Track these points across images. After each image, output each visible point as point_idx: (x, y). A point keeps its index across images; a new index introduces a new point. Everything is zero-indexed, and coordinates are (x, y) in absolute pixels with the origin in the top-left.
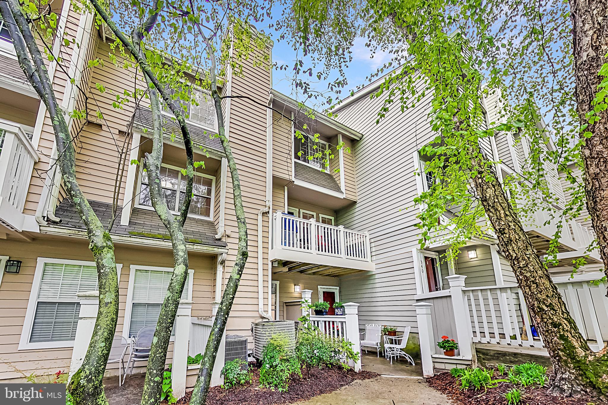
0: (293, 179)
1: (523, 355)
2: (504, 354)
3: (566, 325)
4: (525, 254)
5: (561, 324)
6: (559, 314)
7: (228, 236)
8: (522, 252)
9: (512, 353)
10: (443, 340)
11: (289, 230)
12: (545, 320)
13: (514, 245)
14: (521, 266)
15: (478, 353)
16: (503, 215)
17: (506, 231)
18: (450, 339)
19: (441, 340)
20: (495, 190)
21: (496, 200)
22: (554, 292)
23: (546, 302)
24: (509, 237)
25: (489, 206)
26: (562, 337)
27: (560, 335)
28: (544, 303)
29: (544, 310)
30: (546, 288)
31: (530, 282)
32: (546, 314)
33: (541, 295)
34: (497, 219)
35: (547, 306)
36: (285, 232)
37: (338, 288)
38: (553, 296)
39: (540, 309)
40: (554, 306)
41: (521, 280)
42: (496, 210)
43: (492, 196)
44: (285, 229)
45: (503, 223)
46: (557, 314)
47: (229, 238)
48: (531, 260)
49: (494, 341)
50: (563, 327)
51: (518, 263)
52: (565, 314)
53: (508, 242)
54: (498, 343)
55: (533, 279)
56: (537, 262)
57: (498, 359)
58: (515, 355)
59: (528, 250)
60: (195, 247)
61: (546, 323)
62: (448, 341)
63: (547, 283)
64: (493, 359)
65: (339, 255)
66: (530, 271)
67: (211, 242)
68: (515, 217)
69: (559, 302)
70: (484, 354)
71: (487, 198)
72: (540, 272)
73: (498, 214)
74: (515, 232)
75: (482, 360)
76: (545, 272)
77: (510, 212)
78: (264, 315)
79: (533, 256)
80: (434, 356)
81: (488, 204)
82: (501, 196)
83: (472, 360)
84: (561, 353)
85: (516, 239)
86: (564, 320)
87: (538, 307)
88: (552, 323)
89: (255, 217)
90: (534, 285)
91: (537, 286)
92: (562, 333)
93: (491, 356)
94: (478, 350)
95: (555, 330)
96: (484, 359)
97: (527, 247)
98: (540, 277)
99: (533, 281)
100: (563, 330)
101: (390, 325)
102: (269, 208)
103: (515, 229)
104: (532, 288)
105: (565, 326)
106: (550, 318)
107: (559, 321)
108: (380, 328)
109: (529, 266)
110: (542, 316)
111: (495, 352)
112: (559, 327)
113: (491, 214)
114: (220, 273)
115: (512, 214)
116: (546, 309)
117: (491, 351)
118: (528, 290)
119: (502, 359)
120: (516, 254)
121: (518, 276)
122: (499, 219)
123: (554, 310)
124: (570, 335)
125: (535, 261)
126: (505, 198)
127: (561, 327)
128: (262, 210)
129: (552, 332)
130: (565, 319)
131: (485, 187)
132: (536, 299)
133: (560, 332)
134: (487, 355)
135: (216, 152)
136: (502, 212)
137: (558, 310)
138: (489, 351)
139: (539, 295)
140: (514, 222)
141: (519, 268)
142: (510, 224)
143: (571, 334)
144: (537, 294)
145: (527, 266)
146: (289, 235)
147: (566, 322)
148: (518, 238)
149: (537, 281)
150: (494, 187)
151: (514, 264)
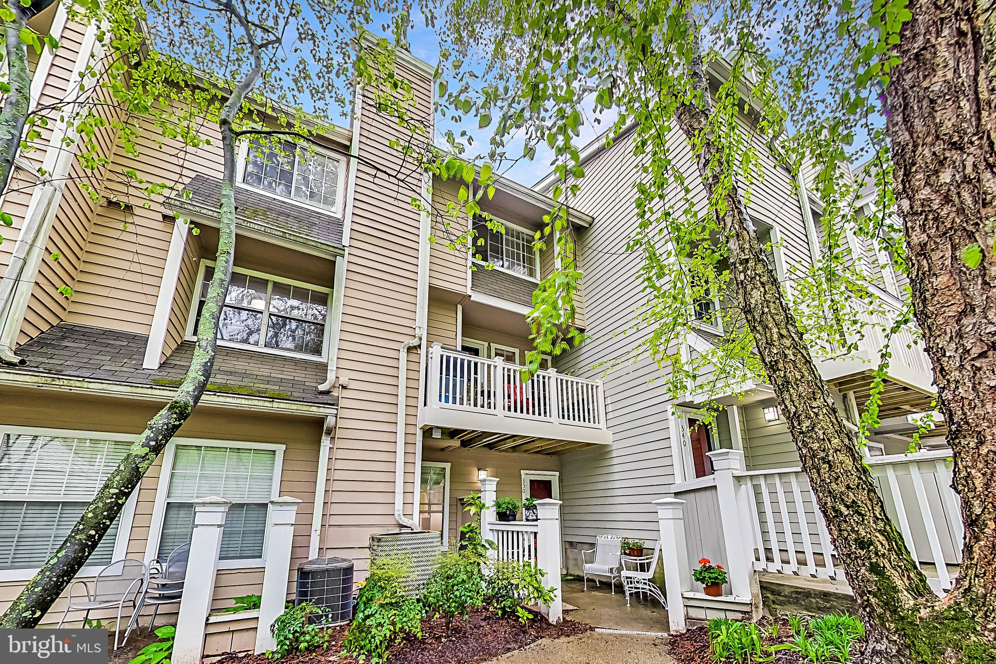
0: (469, 292)
1: (840, 598)
2: (807, 594)
3: (882, 544)
4: (811, 407)
5: (871, 543)
6: (869, 522)
7: (344, 387)
8: (805, 403)
9: (820, 592)
10: (701, 565)
11: (455, 376)
12: (845, 534)
13: (792, 391)
14: (804, 429)
15: (764, 592)
16: (775, 337)
17: (780, 365)
18: (713, 565)
19: (699, 567)
20: (765, 291)
21: (766, 310)
22: (862, 479)
23: (846, 499)
24: (785, 376)
25: (755, 320)
26: (875, 569)
27: (871, 563)
28: (843, 500)
29: (841, 514)
30: (846, 472)
31: (819, 459)
32: (846, 522)
33: (838, 484)
34: (767, 343)
35: (847, 507)
36: (447, 380)
37: (557, 474)
38: (858, 487)
39: (836, 511)
40: (859, 506)
41: (806, 456)
42: (766, 327)
43: (760, 301)
44: (448, 374)
45: (775, 351)
46: (866, 522)
47: (344, 391)
48: (821, 417)
49: (788, 570)
50: (876, 548)
51: (799, 424)
52: (880, 522)
53: (783, 385)
54: (795, 573)
55: (822, 454)
56: (831, 421)
57: (796, 602)
58: (826, 595)
59: (815, 399)
60: (275, 405)
61: (846, 539)
62: (710, 567)
63: (849, 462)
64: (789, 602)
65: (548, 419)
66: (818, 440)
67: (309, 397)
68: (797, 339)
69: (870, 500)
70: (773, 592)
71: (752, 306)
72: (836, 441)
73: (768, 334)
74: (795, 367)
75: (771, 603)
76: (846, 441)
77: (788, 331)
78: (405, 521)
79: (825, 411)
80: (686, 595)
81: (754, 317)
82: (774, 302)
83: (751, 604)
84: (873, 600)
85: (797, 379)
86: (878, 535)
87: (833, 508)
88: (856, 540)
89: (393, 354)
90: (825, 466)
91: (830, 467)
92: (874, 560)
93: (785, 596)
94: (765, 585)
95: (863, 553)
96: (774, 602)
97: (814, 393)
98: (836, 451)
99: (823, 458)
100: (876, 554)
101: (634, 537)
102: (421, 339)
103: (794, 361)
104: (822, 471)
105: (880, 547)
106: (853, 530)
107: (869, 536)
108: (618, 542)
109: (817, 430)
110: (839, 526)
111: (793, 590)
112: (869, 547)
113: (758, 335)
114: (324, 450)
115: (793, 334)
116: (846, 513)
117: (786, 588)
118: (815, 476)
119: (803, 603)
120: (796, 407)
121: (800, 449)
122: (770, 344)
123: (860, 514)
124: (887, 565)
125: (828, 420)
126: (782, 306)
127: (872, 547)
128: (406, 342)
129: (856, 558)
130: (879, 531)
131: (749, 287)
132: (830, 492)
133: (870, 558)
134: (779, 595)
135: (325, 247)
136: (775, 330)
137: (868, 514)
138: (782, 588)
139: (834, 486)
140: (795, 348)
141: (801, 433)
142: (787, 352)
143: (890, 561)
144: (831, 482)
145: (813, 428)
146: (455, 385)
147: (881, 538)
148: (799, 377)
149: (831, 458)
150: (764, 287)
151: (794, 427)
